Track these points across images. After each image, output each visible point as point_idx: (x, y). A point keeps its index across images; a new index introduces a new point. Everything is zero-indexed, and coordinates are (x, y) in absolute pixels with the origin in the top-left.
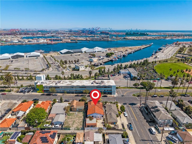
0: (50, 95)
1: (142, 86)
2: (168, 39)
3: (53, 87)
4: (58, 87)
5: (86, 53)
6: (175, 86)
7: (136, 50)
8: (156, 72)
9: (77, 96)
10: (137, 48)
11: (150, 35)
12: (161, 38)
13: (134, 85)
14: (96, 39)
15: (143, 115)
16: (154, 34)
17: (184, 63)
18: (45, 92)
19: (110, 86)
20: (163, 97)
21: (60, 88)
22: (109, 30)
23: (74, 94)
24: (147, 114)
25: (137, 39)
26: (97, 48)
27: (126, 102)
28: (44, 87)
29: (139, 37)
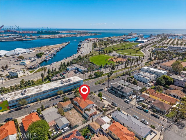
0: (21, 109)
1: (95, 76)
2: (78, 36)
3: (22, 99)
4: (28, 97)
5: (7, 56)
6: (114, 71)
7: (61, 48)
8: (94, 64)
9: (53, 99)
10: (59, 46)
11: (62, 33)
12: (73, 36)
13: (89, 77)
14: (5, 39)
15: (113, 95)
16: (65, 32)
17: (104, 54)
18: (11, 108)
19: (79, 81)
20: (114, 79)
21: (30, 97)
22: (16, 28)
23: (47, 99)
24: (115, 93)
25: (53, 37)
26: (17, 49)
27: (96, 90)
28: (9, 103)
29: (53, 35)
